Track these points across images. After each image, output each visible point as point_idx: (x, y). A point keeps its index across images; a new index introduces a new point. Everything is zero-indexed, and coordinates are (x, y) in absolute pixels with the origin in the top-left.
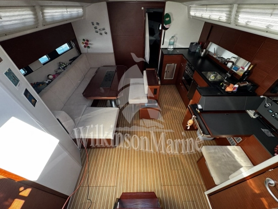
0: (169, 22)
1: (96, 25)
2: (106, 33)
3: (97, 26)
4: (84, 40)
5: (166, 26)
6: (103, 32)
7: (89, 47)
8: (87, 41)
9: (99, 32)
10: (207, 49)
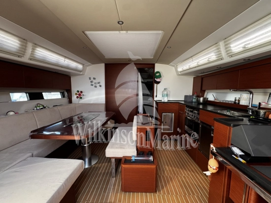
0: (160, 76)
1: (92, 80)
2: (100, 86)
3: (94, 80)
4: (78, 91)
5: (158, 80)
6: (98, 85)
7: (81, 98)
8: (81, 92)
9: (94, 85)
10: (205, 96)
